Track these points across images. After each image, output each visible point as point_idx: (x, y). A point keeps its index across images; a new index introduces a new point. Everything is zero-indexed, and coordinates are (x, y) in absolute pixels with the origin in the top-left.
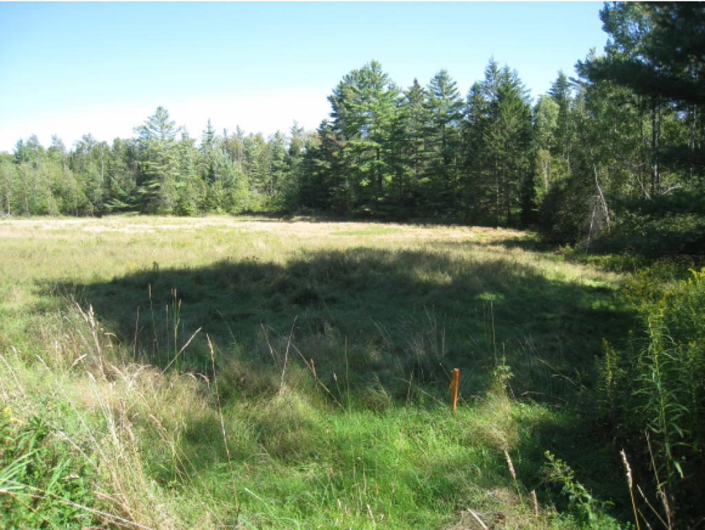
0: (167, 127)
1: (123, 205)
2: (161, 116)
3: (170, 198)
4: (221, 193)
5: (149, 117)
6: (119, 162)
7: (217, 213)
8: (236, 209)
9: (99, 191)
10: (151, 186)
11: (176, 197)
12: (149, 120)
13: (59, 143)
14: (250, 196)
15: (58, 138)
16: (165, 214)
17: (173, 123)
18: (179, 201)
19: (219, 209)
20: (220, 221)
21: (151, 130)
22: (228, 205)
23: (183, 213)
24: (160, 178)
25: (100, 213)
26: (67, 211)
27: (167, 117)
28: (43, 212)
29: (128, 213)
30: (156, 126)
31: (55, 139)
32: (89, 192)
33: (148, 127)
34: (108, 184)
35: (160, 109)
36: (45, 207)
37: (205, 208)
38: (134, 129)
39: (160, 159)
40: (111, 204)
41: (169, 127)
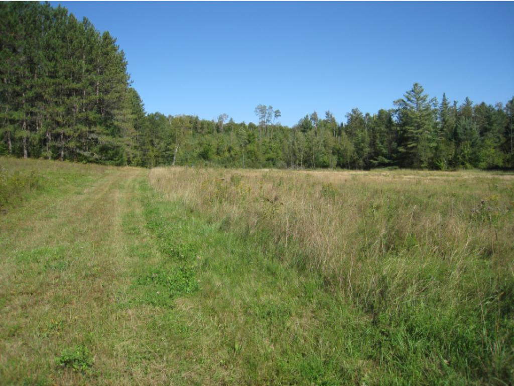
0: (422, 99)
1: (387, 161)
2: (416, 91)
3: (426, 155)
4: (468, 151)
5: (407, 92)
6: (383, 128)
7: (466, 168)
8: (483, 164)
9: (367, 150)
10: (409, 146)
11: (430, 155)
12: (407, 95)
13: (331, 116)
14: (491, 151)
15: (330, 113)
16: (421, 168)
17: (426, 96)
18: (432, 158)
19: (468, 165)
20: (467, 175)
21: (409, 102)
22: (474, 162)
23: (434, 166)
24: (417, 140)
25: (368, 167)
26: (342, 165)
27: (422, 91)
28: (325, 166)
29: (390, 167)
30: (412, 99)
31: (327, 114)
32: (359, 150)
33: (405, 100)
34: (373, 144)
35: (416, 85)
36: (324, 162)
37: (453, 164)
38: (394, 102)
39: (416, 125)
40: (376, 160)
41: (424, 99)
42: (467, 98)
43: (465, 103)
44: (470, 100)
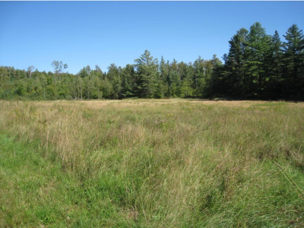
0: (150, 59)
1: (131, 94)
2: (146, 54)
3: (153, 90)
4: (175, 88)
5: (141, 55)
6: (129, 75)
7: (174, 97)
8: (183, 95)
9: (120, 88)
10: (144, 85)
11: (155, 90)
12: (142, 56)
13: (99, 68)
14: (186, 88)
15: (98, 66)
16: (150, 98)
17: (152, 57)
18: (156, 92)
19: (175, 95)
20: (174, 101)
21: (142, 61)
22: (178, 94)
23: (157, 97)
24: (147, 82)
25: (121, 98)
26: (106, 97)
27: (150, 54)
28: (95, 98)
29: (133, 98)
30: (144, 59)
31: (97, 67)
32: (115, 88)
33: (141, 59)
34: (123, 85)
35: (146, 51)
36: (95, 95)
37: (167, 95)
38: (135, 60)
39: (147, 73)
40: (126, 94)
41: (151, 59)
42: (174, 59)
43: (173, 62)
44: (176, 60)
